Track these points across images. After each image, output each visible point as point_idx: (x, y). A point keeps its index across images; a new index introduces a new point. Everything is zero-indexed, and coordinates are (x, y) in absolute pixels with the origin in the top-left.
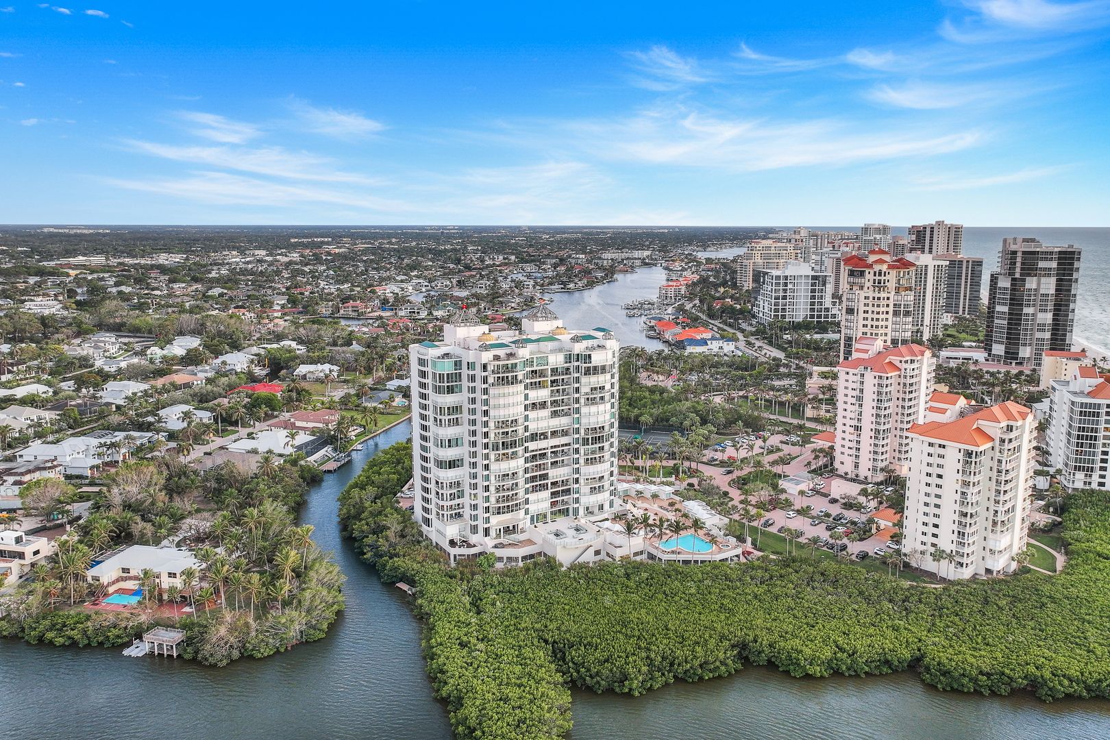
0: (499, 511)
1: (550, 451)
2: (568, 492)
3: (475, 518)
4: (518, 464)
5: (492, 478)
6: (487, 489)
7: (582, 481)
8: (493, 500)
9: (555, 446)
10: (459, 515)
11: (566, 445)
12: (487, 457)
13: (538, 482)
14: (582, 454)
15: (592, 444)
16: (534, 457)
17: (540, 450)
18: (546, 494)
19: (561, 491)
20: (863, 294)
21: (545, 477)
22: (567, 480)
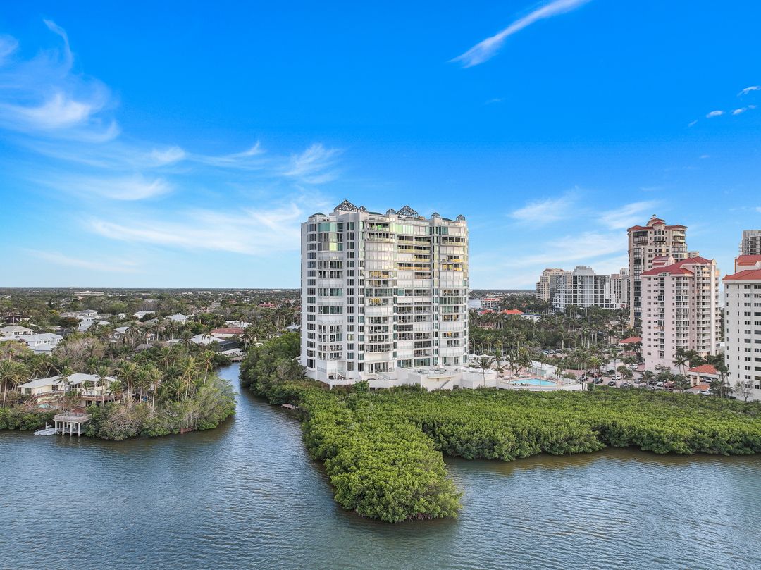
0: (372, 349)
1: (414, 306)
2: (428, 344)
3: (351, 356)
4: (387, 311)
5: (367, 320)
6: (362, 329)
7: (440, 335)
8: (367, 339)
9: (419, 303)
10: (337, 356)
11: (427, 303)
12: (362, 301)
13: (404, 333)
14: (441, 312)
15: (449, 303)
16: (402, 309)
17: (406, 304)
18: (411, 343)
19: (423, 343)
20: (647, 248)
21: (410, 328)
22: (428, 334)
